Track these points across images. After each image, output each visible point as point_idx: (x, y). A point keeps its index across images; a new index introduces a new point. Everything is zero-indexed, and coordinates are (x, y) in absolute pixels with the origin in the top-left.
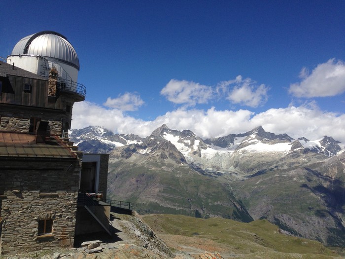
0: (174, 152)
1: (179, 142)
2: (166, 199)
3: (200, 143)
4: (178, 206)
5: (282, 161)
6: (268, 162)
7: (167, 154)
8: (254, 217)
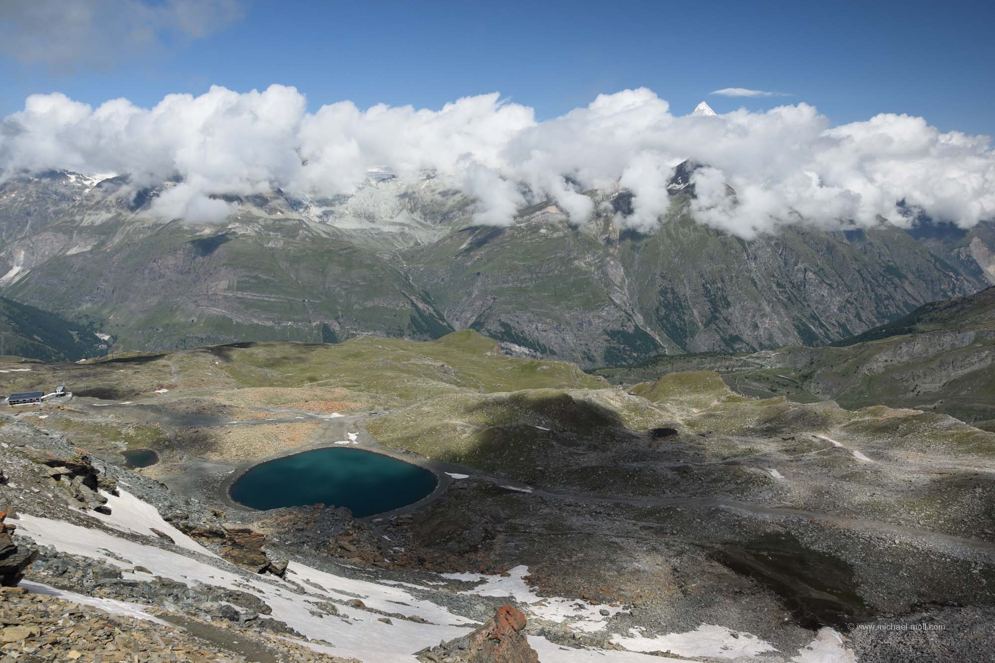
2: (248, 305)
8: (457, 325)
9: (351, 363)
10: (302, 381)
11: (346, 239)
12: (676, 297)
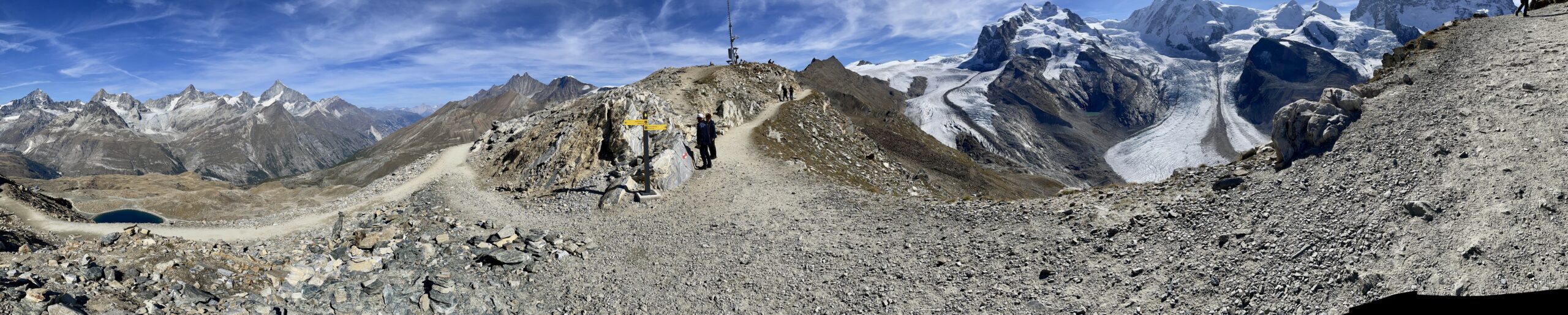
0: (115, 118)
1: (118, 107)
5: (210, 118)
6: (199, 121)
11: (148, 138)
12: (273, 156)
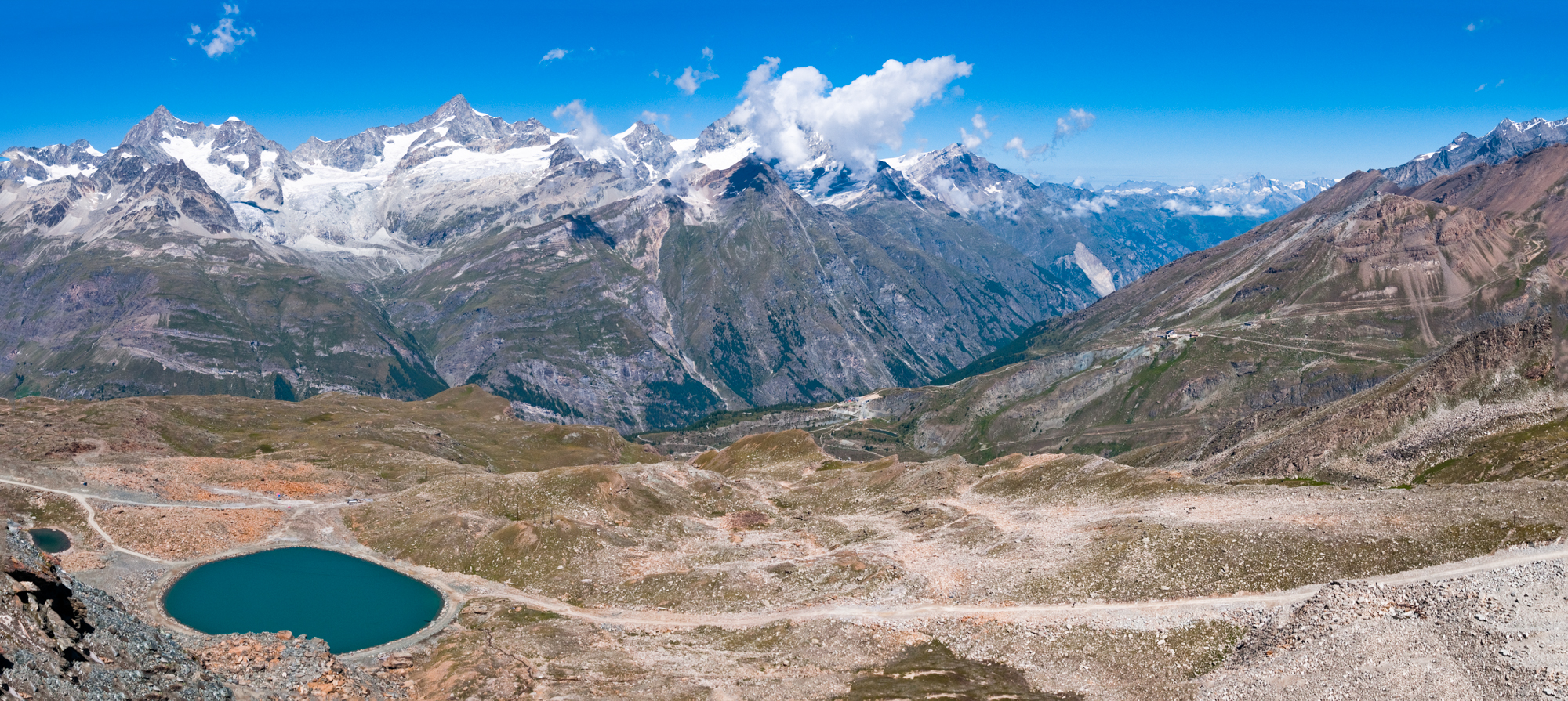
0: (198, 196)
1: (211, 160)
2: (182, 347)
3: (278, 160)
4: (220, 367)
5: (527, 201)
6: (488, 209)
7: (176, 203)
8: (450, 378)
9: (316, 428)
10: (253, 451)
11: (307, 265)
12: (735, 334)
